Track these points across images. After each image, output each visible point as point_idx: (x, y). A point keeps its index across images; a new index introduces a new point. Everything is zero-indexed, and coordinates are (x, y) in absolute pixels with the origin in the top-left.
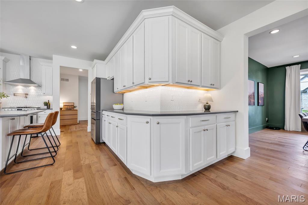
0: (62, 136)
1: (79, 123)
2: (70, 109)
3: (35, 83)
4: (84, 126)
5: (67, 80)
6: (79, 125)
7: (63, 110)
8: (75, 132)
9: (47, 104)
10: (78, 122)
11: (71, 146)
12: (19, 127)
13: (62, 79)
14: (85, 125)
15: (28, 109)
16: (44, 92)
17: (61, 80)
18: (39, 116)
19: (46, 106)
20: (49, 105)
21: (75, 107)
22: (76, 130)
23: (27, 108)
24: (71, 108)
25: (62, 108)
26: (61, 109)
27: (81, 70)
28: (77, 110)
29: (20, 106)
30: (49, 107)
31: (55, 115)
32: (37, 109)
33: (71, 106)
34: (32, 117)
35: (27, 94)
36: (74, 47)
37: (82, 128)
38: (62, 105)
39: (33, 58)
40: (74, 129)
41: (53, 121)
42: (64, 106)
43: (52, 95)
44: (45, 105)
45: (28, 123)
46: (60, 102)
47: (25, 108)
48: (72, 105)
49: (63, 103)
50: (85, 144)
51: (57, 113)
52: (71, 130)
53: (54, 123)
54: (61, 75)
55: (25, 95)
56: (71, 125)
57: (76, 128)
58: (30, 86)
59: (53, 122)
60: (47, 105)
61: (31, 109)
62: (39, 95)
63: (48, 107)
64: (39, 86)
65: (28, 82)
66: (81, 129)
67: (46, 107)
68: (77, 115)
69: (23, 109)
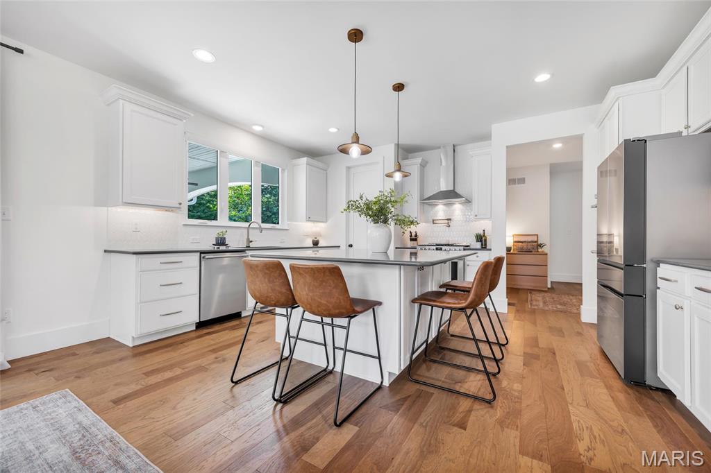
0: (511, 317)
1: (552, 290)
2: (529, 252)
3: (461, 197)
4: (566, 299)
5: (522, 181)
6: (553, 295)
7: (512, 251)
8: (544, 312)
9: (481, 238)
10: (549, 286)
11: (537, 357)
12: (432, 287)
13: (511, 182)
14: (571, 297)
15: (451, 248)
16: (476, 214)
17: (509, 184)
18: (467, 263)
19: (480, 243)
20: (486, 240)
21: (540, 246)
22: (546, 308)
23: (449, 245)
24: (530, 248)
25: (511, 248)
26: (509, 249)
27: (557, 146)
28: (547, 254)
29: (438, 243)
30: (486, 244)
31: (495, 266)
32: (464, 250)
33: (530, 242)
34: (455, 265)
35: (450, 219)
36: (542, 78)
37: (561, 304)
38: (510, 242)
39: (458, 147)
40: (541, 304)
41: (491, 280)
42: (516, 242)
43: (490, 218)
44: (477, 241)
45: (447, 278)
46: (508, 234)
47: (446, 245)
48: (532, 242)
49: (513, 236)
50: (581, 366)
51: (499, 261)
52: (531, 304)
53: (493, 286)
54: (509, 170)
55: (447, 222)
56: (531, 291)
57: (545, 303)
58: (453, 204)
59: (490, 284)
60: (481, 241)
61: (455, 247)
62: (468, 221)
63: (482, 245)
64: (468, 201)
65: (451, 195)
66: (559, 307)
67: (478, 245)
68: (546, 266)
69: (444, 248)
